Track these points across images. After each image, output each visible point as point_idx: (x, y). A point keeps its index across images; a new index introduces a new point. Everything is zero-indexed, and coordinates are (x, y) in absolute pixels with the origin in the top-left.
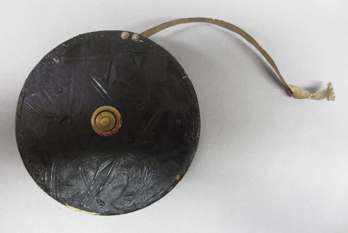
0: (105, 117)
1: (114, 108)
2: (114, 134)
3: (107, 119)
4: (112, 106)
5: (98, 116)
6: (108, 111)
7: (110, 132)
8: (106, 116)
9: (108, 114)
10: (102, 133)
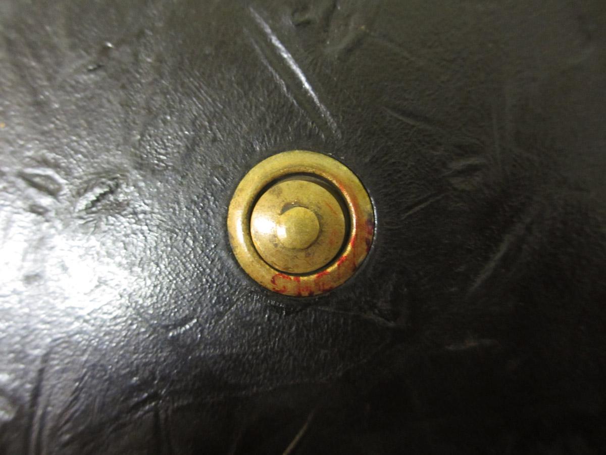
0: (299, 204)
1: (345, 168)
2: (331, 290)
3: (310, 214)
4: (336, 157)
5: (266, 196)
6: (315, 177)
7: (313, 277)
8: (305, 201)
9: (315, 191)
10: (273, 282)
